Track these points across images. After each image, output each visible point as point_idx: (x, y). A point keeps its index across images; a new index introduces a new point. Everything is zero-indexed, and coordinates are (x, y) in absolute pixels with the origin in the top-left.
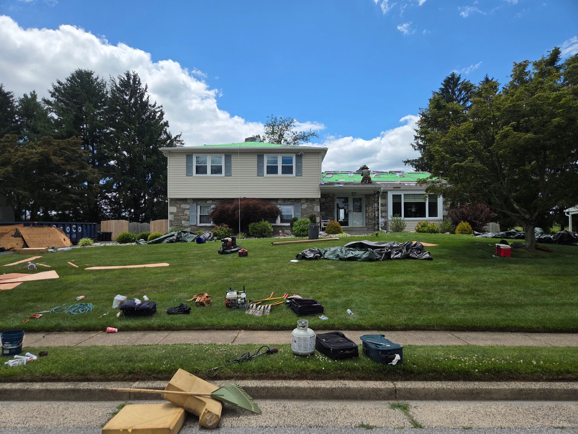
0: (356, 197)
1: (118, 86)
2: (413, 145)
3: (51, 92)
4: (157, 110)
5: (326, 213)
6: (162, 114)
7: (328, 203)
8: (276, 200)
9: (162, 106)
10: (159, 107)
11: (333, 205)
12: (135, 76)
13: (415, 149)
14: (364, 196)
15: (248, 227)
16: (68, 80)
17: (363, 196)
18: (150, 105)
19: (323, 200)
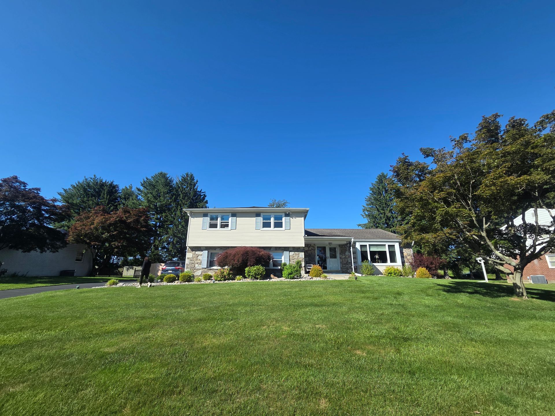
0: (332, 246)
1: (181, 180)
2: (362, 215)
3: (141, 183)
4: (202, 194)
5: (309, 258)
6: (205, 196)
7: (310, 251)
8: (269, 248)
9: (205, 192)
10: (203, 193)
11: (314, 253)
12: (192, 175)
13: (364, 218)
14: (338, 246)
15: (245, 270)
16: (152, 177)
17: (336, 246)
18: (198, 191)
19: (307, 249)
